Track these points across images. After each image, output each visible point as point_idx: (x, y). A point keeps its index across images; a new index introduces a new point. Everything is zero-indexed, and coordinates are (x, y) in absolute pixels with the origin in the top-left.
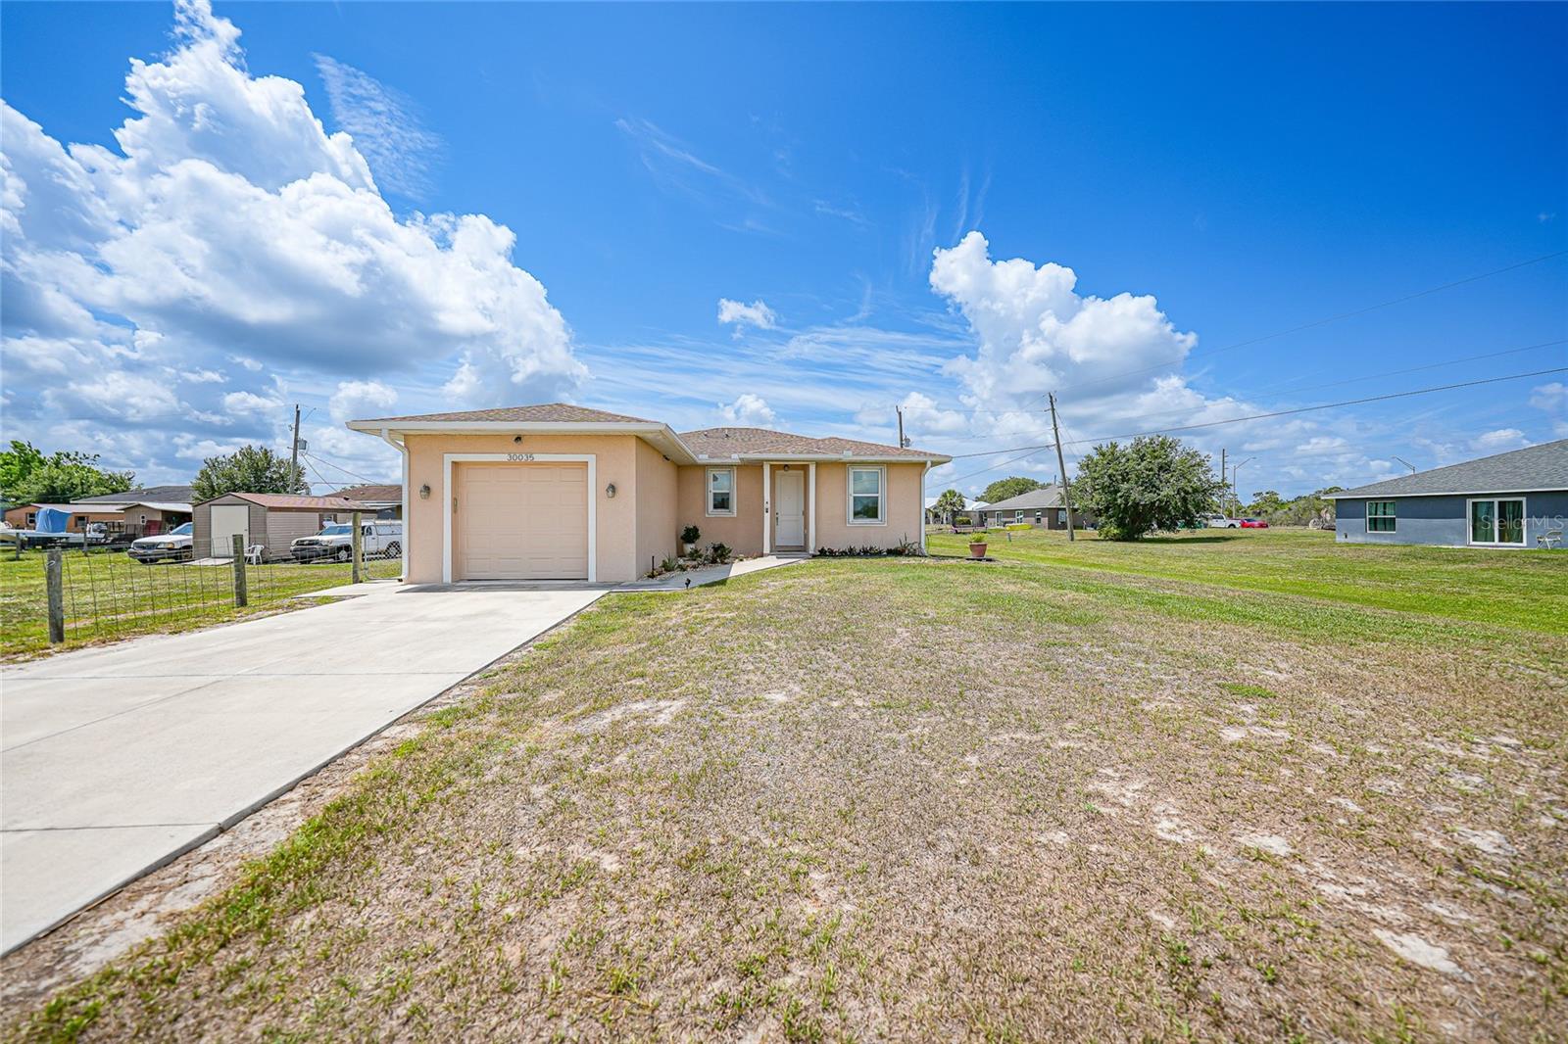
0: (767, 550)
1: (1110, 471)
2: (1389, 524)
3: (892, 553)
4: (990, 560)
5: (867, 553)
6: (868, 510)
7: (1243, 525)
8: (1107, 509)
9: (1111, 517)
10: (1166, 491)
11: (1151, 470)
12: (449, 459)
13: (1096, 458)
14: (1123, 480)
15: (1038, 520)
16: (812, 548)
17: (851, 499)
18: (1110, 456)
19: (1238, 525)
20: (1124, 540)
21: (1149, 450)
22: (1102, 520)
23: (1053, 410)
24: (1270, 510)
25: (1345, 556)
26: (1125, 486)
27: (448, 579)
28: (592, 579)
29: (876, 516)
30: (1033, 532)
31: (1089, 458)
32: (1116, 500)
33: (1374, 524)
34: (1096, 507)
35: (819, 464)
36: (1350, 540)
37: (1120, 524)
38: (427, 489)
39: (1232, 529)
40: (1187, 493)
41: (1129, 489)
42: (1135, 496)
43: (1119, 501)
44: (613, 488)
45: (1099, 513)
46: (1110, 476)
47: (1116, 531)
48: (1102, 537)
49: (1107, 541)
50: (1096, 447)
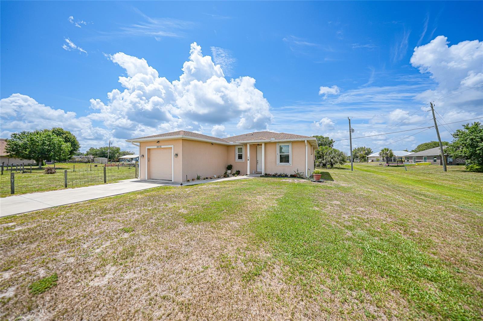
0: (248, 173)
3: (292, 176)
8: (471, 156)
9: (475, 160)
12: (146, 148)
13: (464, 130)
15: (435, 161)
16: (263, 173)
17: (279, 155)
22: (468, 161)
23: (433, 110)
27: (146, 179)
28: (173, 181)
29: (288, 162)
30: (432, 167)
31: (459, 130)
32: (476, 151)
34: (465, 155)
35: (266, 144)
37: (479, 164)
38: (143, 156)
43: (479, 151)
44: (177, 155)
45: (465, 158)
47: (477, 167)
48: (468, 170)
49: (472, 172)
50: (464, 126)
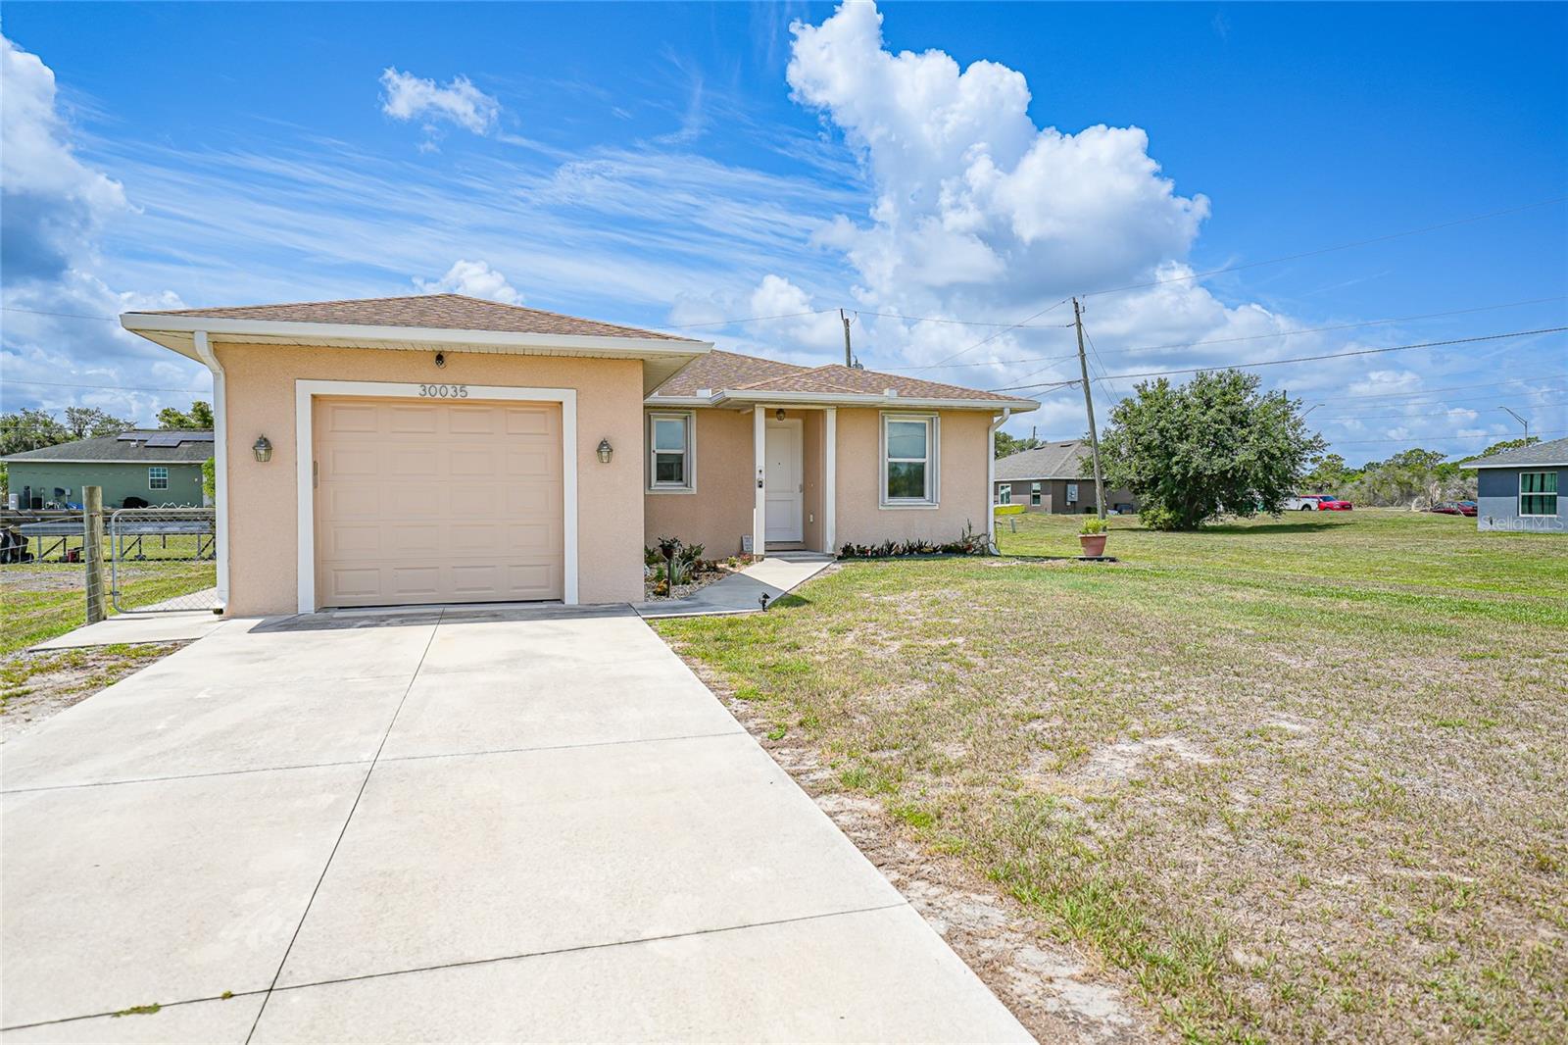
0: (758, 548)
1: (1162, 424)
2: (1548, 505)
3: (950, 551)
4: (1113, 560)
5: (916, 551)
6: (908, 482)
7: (1322, 508)
8: (1154, 482)
9: (1161, 493)
10: (1243, 456)
11: (1222, 422)
12: (305, 389)
13: (1138, 402)
14: (1180, 439)
15: (1036, 498)
16: (830, 543)
17: (886, 464)
18: (1158, 398)
19: (1314, 506)
20: (1178, 529)
21: (1218, 391)
22: (1145, 498)
23: (1079, 325)
24: (1335, 484)
25: (1506, 550)
26: (1184, 447)
27: (307, 604)
28: (571, 598)
29: (921, 494)
30: (1031, 516)
31: (1128, 402)
32: (1168, 467)
33: (1529, 504)
34: (1136, 479)
35: (842, 409)
36: (1497, 526)
37: (1171, 506)
38: (264, 443)
39: (1306, 512)
40: (1272, 457)
41: (1188, 452)
42: (1197, 460)
43: (1175, 469)
45: (1139, 488)
46: (1161, 431)
47: (1167, 516)
48: (1145, 526)
49: (1153, 530)
50: (1137, 387)
